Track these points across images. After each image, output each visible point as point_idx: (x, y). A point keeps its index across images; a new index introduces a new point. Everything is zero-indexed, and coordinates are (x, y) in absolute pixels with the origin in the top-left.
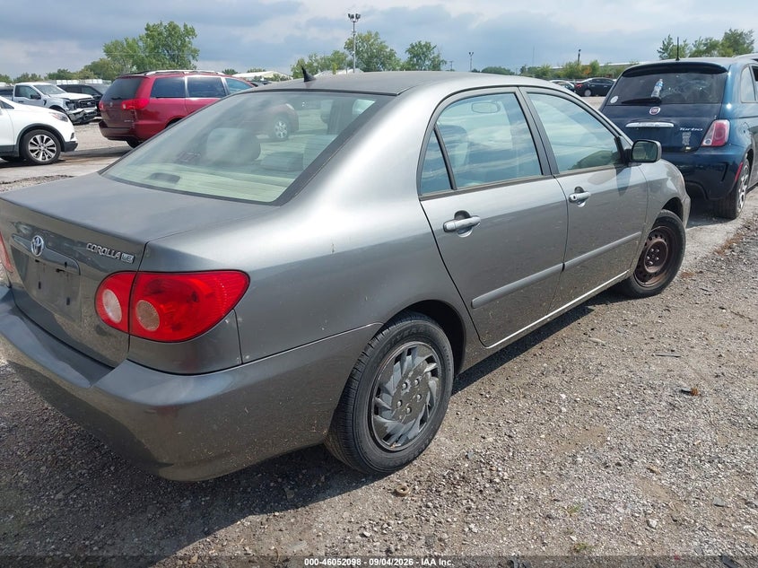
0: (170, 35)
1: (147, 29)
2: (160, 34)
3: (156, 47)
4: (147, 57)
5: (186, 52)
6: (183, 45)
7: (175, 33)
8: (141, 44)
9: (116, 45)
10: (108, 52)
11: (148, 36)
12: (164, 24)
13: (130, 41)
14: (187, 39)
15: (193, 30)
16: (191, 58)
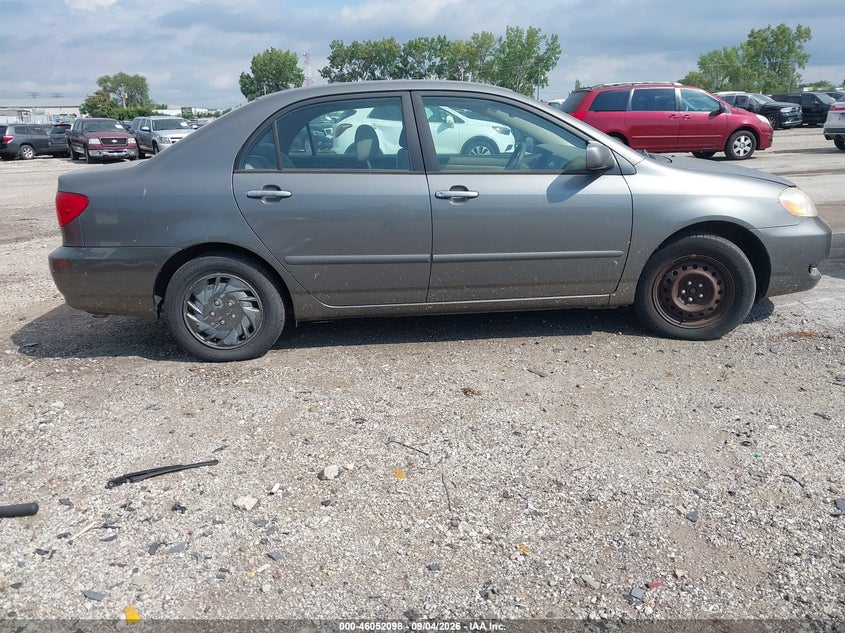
0: (776, 40)
1: (750, 36)
2: (765, 40)
3: (757, 55)
4: (744, 67)
5: (792, 59)
6: (790, 51)
7: (784, 37)
8: (740, 53)
9: (713, 56)
10: (702, 64)
11: (749, 43)
12: (772, 28)
13: (729, 50)
14: (797, 43)
15: (808, 33)
16: (796, 66)
